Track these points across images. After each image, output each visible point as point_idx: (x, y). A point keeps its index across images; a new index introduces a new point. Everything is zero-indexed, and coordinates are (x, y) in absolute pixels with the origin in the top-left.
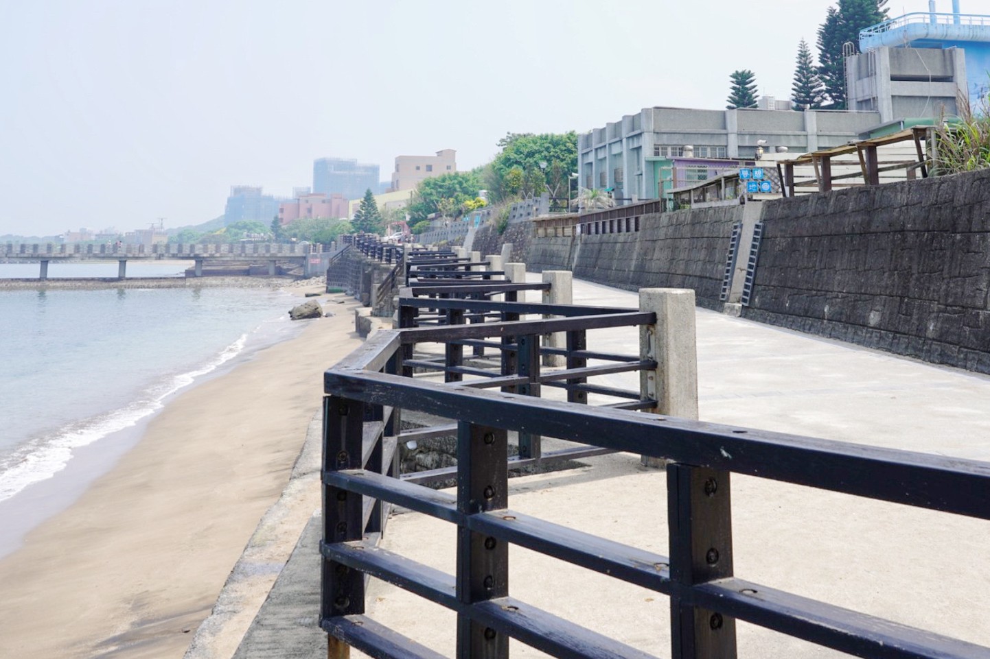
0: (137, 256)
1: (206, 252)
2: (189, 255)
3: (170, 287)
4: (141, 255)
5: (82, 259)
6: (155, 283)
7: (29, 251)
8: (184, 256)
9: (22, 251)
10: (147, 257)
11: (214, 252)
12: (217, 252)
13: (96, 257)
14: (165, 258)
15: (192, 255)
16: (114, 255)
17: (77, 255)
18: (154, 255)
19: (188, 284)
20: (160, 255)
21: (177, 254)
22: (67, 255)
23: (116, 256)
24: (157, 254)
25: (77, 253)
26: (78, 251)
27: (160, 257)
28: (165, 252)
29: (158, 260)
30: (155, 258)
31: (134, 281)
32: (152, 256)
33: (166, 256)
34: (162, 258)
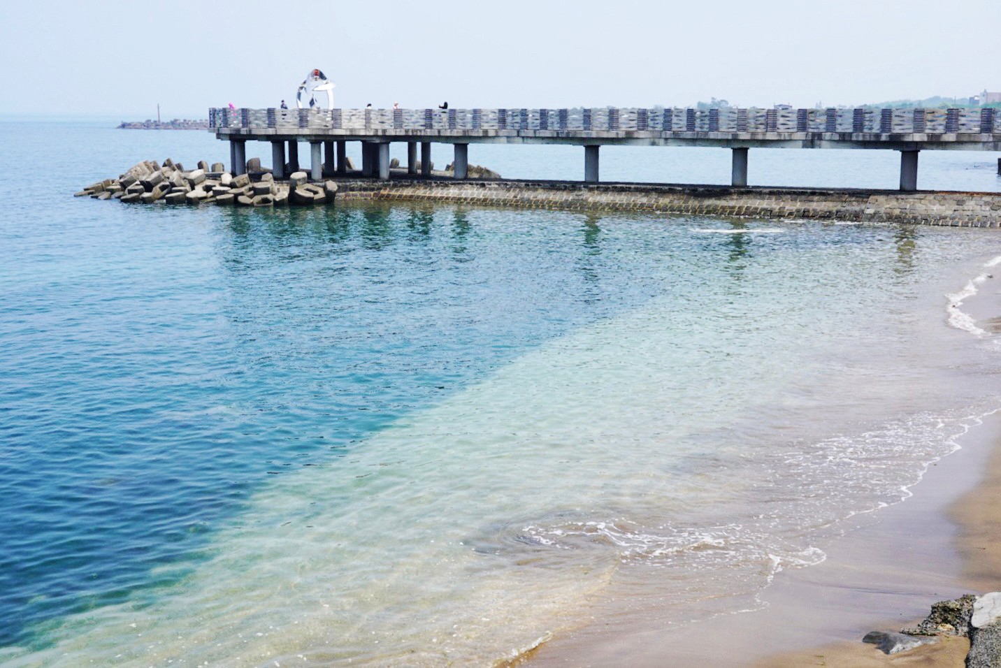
0: (760, 137)
1: (919, 129)
2: (878, 136)
3: (827, 216)
4: (771, 136)
5: (653, 144)
6: (798, 205)
7: (554, 126)
8: (868, 138)
9: (544, 125)
10: (784, 141)
11: (940, 130)
12: (948, 129)
13: (678, 138)
14: (823, 143)
15: (884, 137)
16: (712, 135)
17: (642, 134)
18: (801, 136)
19: (870, 211)
20: (814, 134)
21: (850, 134)
22: (622, 135)
23: (719, 137)
24: (807, 135)
25: (643, 130)
26: (644, 126)
27: (812, 140)
28: (824, 131)
29: (808, 147)
30: (801, 143)
31: (764, 199)
32: (795, 138)
33: (827, 138)
34: (817, 142)
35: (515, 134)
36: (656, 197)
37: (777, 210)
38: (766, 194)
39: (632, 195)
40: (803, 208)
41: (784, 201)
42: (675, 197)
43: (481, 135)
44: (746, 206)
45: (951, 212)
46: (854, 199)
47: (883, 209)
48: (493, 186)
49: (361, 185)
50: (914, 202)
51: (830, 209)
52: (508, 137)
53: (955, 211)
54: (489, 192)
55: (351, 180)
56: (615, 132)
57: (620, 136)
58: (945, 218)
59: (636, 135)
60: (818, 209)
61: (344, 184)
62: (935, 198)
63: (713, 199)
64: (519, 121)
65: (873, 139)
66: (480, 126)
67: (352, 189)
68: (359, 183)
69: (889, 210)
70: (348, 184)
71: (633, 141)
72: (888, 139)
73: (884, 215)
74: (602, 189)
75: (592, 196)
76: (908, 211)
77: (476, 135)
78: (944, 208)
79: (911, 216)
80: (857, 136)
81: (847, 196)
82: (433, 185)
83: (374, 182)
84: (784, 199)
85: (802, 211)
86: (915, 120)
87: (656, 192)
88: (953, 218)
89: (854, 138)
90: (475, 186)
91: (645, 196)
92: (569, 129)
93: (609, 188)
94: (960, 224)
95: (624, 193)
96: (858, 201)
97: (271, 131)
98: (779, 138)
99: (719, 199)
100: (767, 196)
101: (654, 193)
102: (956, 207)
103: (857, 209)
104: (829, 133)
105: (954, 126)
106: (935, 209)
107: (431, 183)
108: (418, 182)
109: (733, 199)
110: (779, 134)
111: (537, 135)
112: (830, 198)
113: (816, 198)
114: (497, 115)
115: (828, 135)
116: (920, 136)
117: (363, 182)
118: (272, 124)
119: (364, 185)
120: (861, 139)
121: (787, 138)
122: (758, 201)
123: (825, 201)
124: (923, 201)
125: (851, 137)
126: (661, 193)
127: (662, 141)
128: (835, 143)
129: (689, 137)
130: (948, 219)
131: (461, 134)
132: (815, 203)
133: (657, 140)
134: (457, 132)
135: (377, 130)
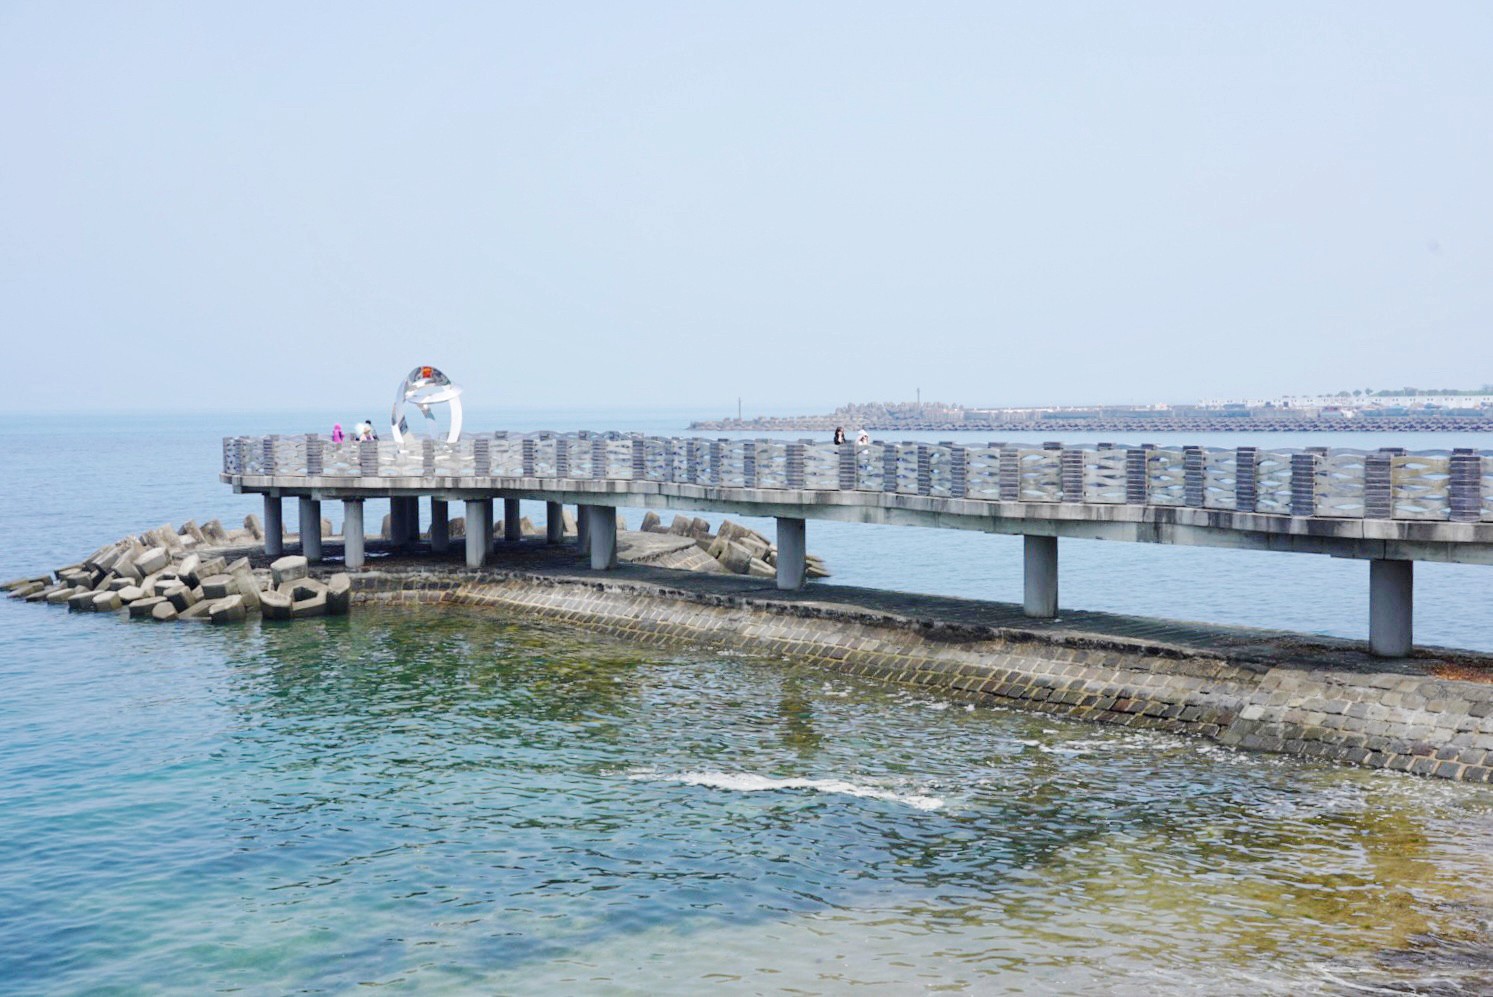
1: (1379, 507)
2: (1284, 521)
5: (867, 519)
7: (704, 478)
11: (1435, 509)
12: (1457, 508)
13: (905, 509)
14: (1180, 531)
15: (1297, 523)
17: (847, 497)
18: (1131, 512)
20: (1160, 511)
21: (1230, 513)
23: (966, 511)
24: (1145, 510)
25: (849, 488)
26: (851, 480)
27: (1156, 523)
28: (1182, 503)
29: (1146, 541)
30: (1133, 530)
31: (1049, 656)
32: (1121, 518)
33: (1186, 520)
34: (1166, 529)
35: (656, 491)
36: (858, 634)
37: (1065, 689)
38: (1058, 644)
39: (819, 628)
40: (1121, 687)
41: (1088, 666)
42: (891, 638)
43: (604, 489)
44: (1010, 671)
45: (1446, 735)
46: (1234, 673)
47: (1286, 708)
48: (614, 590)
49: (427, 578)
50: (1367, 697)
51: (1175, 696)
52: (646, 495)
53: (1459, 731)
54: (604, 603)
55: (409, 569)
56: (796, 491)
57: (806, 501)
58: (1426, 751)
59: (835, 500)
60: (1152, 692)
61: (395, 575)
62: (1420, 691)
63: (958, 647)
64: (663, 464)
65: (1273, 528)
66: (605, 473)
67: (408, 586)
68: (425, 574)
69: (1297, 715)
70: (403, 575)
71: (831, 510)
72: (1305, 531)
73: (1282, 726)
74: (775, 610)
75: (754, 624)
76: (1340, 721)
77: (596, 490)
78: (1434, 719)
79: (1345, 735)
80: (1243, 519)
81: (1223, 664)
82: (535, 582)
83: (451, 572)
84: (1089, 662)
85: (1116, 694)
86: (1369, 484)
87: (862, 624)
88: (1448, 754)
89: (1237, 525)
90: (589, 588)
91: (839, 631)
92: (724, 484)
93: (785, 608)
94: (1459, 774)
95: (808, 621)
96: (1241, 681)
97: (265, 482)
98: (1087, 518)
99: (968, 649)
100: (1061, 650)
101: (858, 625)
102: (1464, 719)
103: (1231, 701)
104: (1190, 509)
105: (1468, 502)
106: (1410, 721)
107: (531, 579)
108: (515, 576)
109: (992, 652)
110: (1087, 508)
111: (682, 495)
112: (1185, 665)
113: (1156, 663)
114: (631, 451)
115: (1186, 514)
116: (1380, 526)
117: (432, 571)
118: (270, 467)
119: (433, 578)
120: (1250, 526)
121: (1104, 518)
122: (1039, 660)
123: (1173, 674)
124: (1387, 695)
125: (1230, 521)
126: (870, 625)
127: (881, 513)
128: (1205, 533)
129: (919, 507)
130: (1432, 757)
131: (572, 489)
132: (1151, 676)
133: (872, 511)
134: (568, 483)
135: (443, 478)
